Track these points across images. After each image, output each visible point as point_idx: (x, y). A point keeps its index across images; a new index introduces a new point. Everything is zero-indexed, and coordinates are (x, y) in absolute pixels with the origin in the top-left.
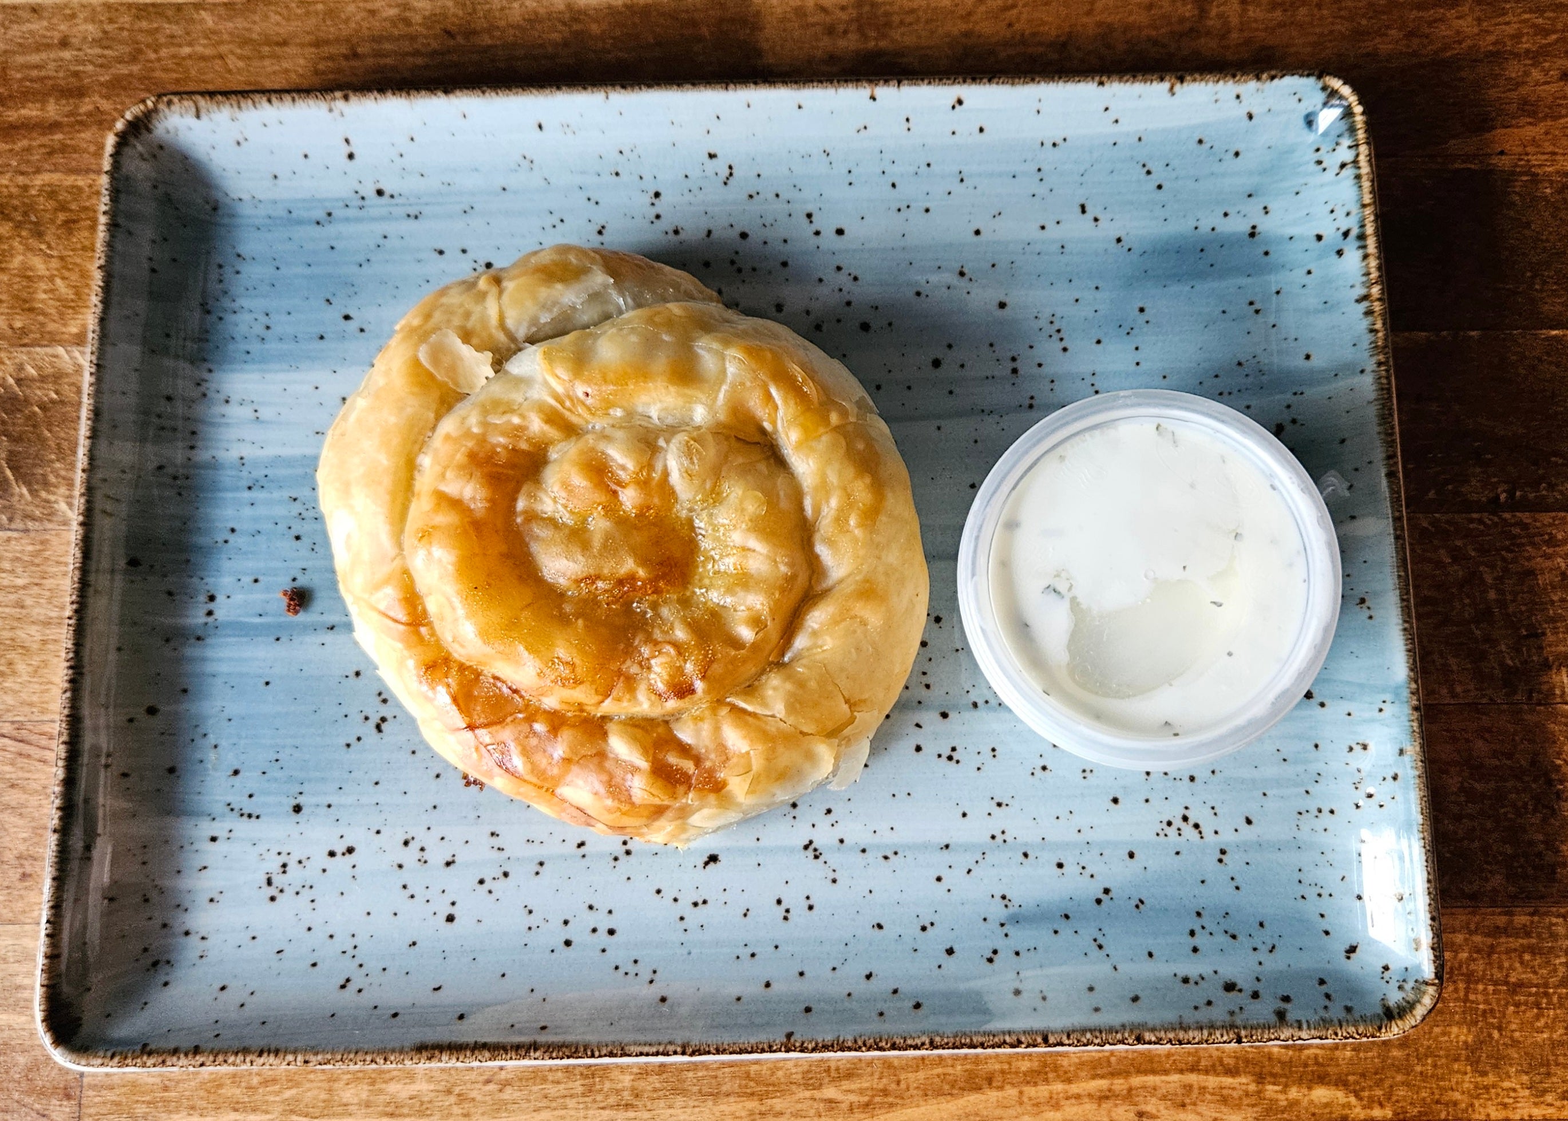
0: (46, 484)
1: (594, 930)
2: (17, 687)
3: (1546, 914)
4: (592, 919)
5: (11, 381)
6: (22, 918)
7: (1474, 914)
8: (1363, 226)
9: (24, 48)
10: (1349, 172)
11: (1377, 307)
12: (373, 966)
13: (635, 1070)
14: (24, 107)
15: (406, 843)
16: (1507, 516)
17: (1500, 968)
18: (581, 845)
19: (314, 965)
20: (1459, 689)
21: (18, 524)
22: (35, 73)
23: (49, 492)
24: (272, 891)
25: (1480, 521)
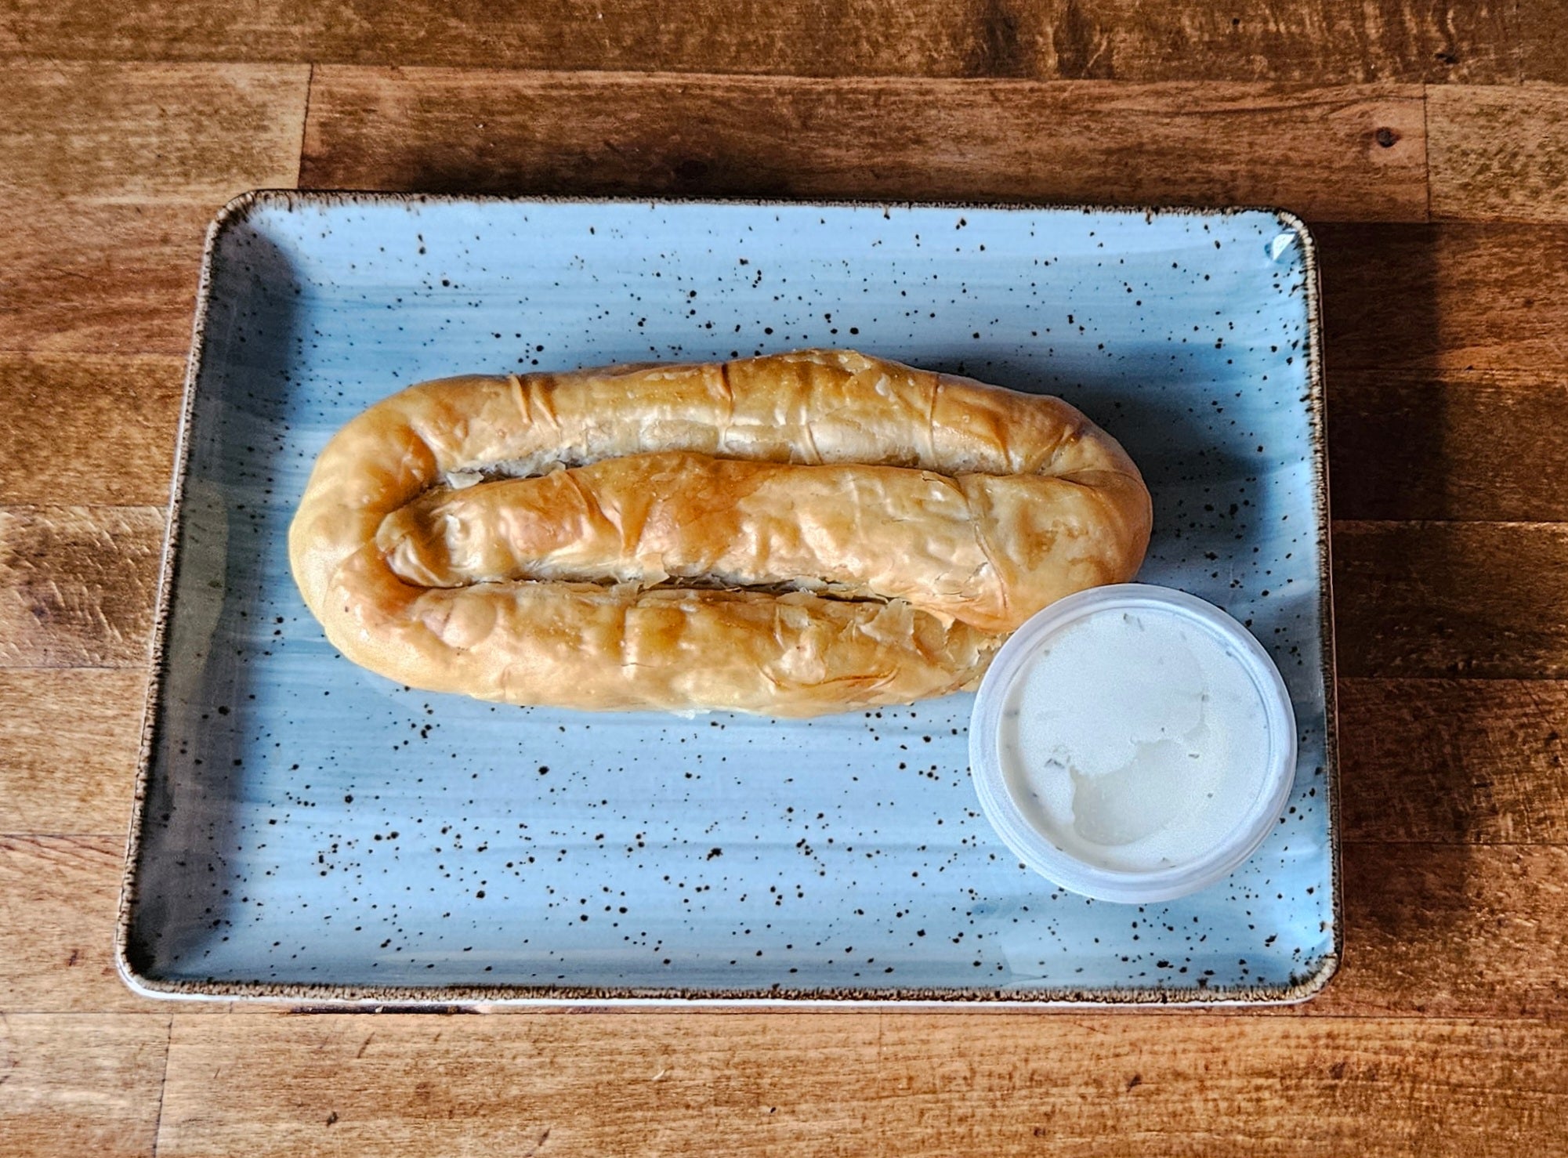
0: (136, 627)
1: (608, 908)
2: (104, 805)
3: (1486, 1025)
4: (606, 899)
5: (107, 536)
6: (103, 1007)
7: (1421, 1023)
8: (1308, 338)
9: (128, 244)
10: (1299, 293)
11: (1317, 404)
12: (411, 931)
13: (662, 1148)
14: (126, 295)
15: (444, 831)
16: (1464, 681)
17: (1443, 1070)
18: (600, 837)
19: (359, 929)
20: (1415, 830)
21: (110, 662)
22: (137, 266)
23: (138, 634)
24: (323, 867)
25: (1440, 685)
